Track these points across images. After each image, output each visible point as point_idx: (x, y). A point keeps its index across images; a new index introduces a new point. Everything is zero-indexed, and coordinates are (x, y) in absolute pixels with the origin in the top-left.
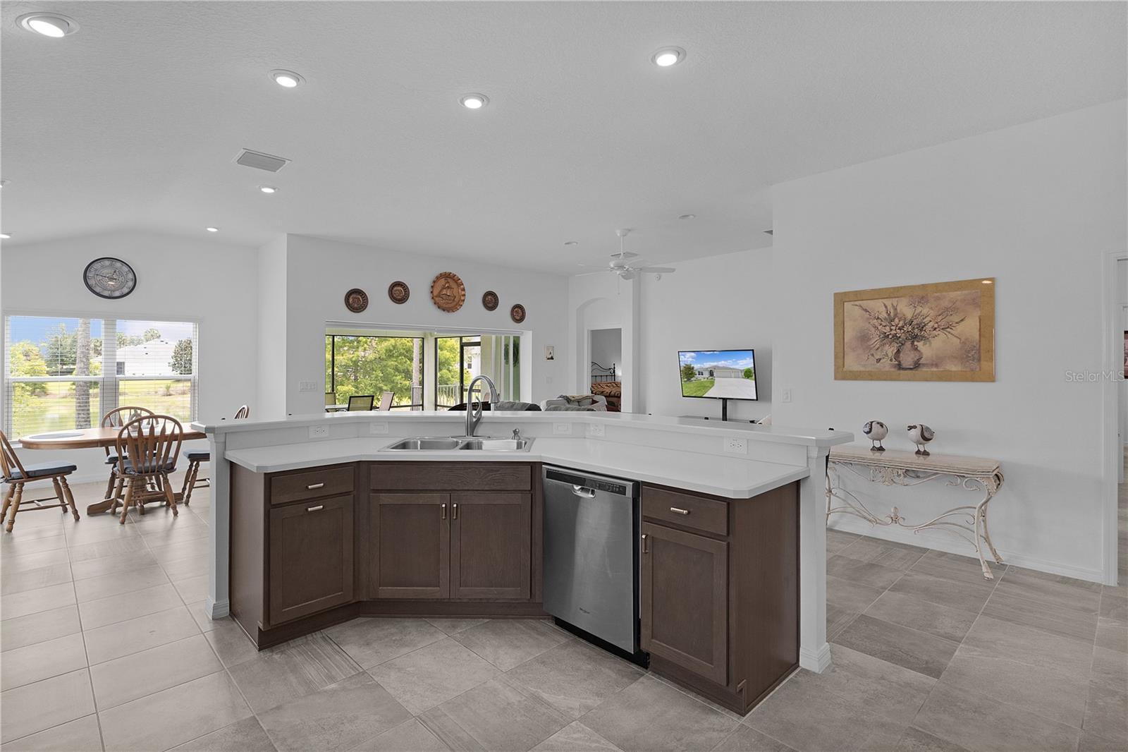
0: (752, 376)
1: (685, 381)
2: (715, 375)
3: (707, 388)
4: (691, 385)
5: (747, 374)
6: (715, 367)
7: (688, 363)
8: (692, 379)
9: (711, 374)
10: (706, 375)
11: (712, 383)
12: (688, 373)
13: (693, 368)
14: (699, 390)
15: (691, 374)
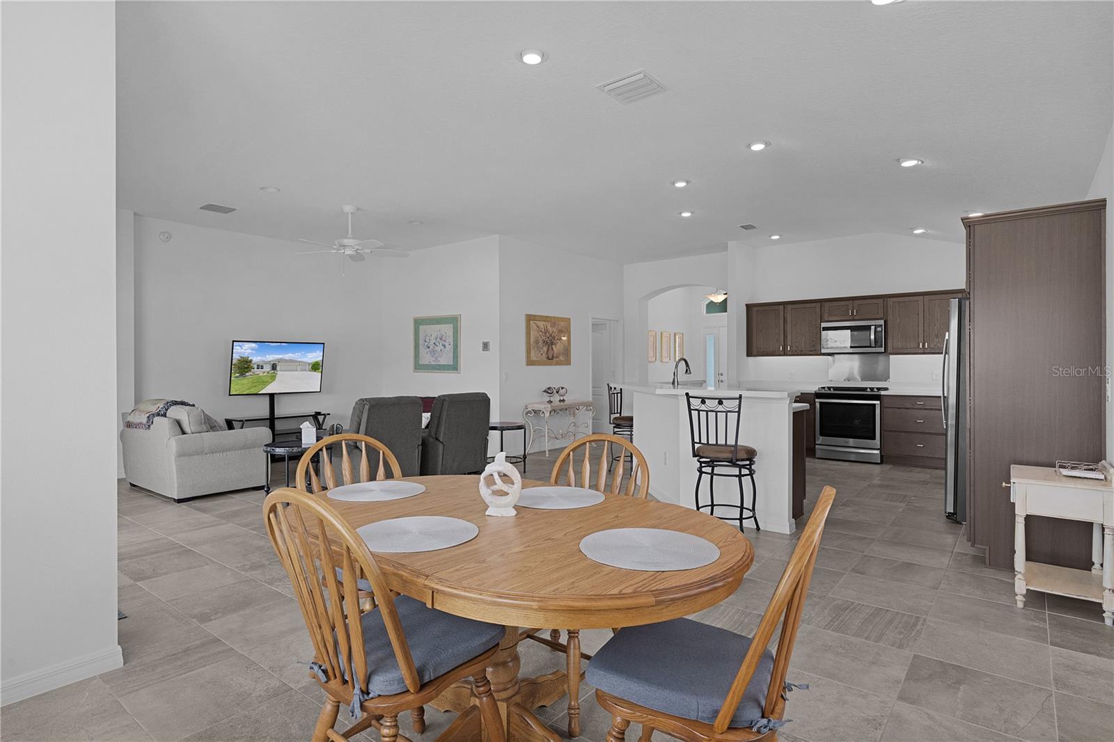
0: (318, 369)
1: (236, 377)
2: (278, 368)
3: (265, 384)
4: (245, 381)
5: (315, 367)
6: (280, 361)
7: (246, 355)
8: (247, 374)
9: (274, 367)
10: (268, 368)
11: (273, 378)
12: (244, 366)
13: (251, 361)
14: (255, 386)
15: (247, 368)
